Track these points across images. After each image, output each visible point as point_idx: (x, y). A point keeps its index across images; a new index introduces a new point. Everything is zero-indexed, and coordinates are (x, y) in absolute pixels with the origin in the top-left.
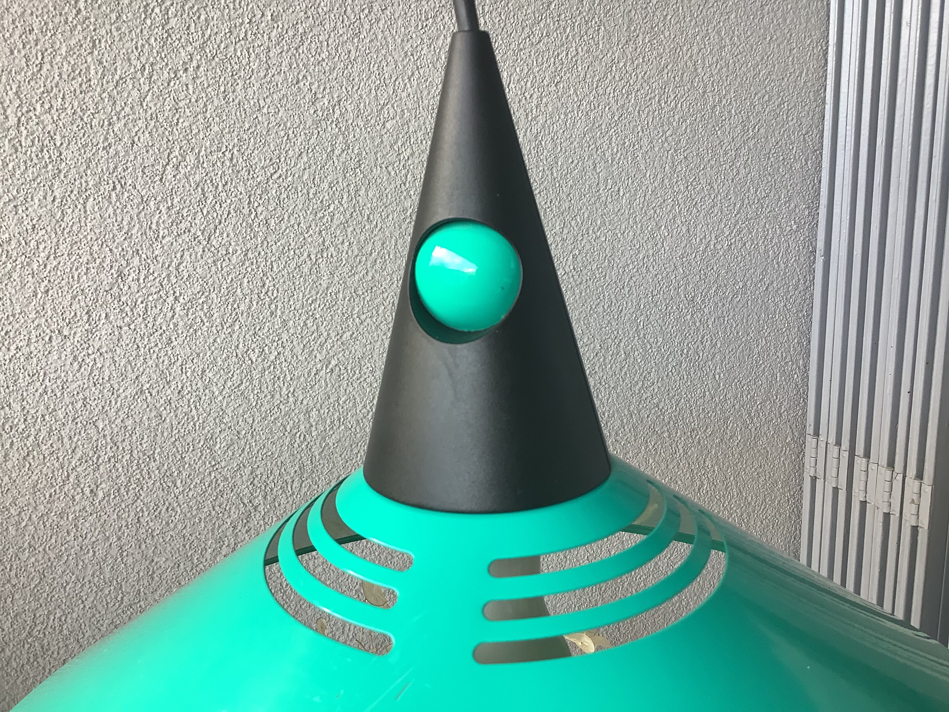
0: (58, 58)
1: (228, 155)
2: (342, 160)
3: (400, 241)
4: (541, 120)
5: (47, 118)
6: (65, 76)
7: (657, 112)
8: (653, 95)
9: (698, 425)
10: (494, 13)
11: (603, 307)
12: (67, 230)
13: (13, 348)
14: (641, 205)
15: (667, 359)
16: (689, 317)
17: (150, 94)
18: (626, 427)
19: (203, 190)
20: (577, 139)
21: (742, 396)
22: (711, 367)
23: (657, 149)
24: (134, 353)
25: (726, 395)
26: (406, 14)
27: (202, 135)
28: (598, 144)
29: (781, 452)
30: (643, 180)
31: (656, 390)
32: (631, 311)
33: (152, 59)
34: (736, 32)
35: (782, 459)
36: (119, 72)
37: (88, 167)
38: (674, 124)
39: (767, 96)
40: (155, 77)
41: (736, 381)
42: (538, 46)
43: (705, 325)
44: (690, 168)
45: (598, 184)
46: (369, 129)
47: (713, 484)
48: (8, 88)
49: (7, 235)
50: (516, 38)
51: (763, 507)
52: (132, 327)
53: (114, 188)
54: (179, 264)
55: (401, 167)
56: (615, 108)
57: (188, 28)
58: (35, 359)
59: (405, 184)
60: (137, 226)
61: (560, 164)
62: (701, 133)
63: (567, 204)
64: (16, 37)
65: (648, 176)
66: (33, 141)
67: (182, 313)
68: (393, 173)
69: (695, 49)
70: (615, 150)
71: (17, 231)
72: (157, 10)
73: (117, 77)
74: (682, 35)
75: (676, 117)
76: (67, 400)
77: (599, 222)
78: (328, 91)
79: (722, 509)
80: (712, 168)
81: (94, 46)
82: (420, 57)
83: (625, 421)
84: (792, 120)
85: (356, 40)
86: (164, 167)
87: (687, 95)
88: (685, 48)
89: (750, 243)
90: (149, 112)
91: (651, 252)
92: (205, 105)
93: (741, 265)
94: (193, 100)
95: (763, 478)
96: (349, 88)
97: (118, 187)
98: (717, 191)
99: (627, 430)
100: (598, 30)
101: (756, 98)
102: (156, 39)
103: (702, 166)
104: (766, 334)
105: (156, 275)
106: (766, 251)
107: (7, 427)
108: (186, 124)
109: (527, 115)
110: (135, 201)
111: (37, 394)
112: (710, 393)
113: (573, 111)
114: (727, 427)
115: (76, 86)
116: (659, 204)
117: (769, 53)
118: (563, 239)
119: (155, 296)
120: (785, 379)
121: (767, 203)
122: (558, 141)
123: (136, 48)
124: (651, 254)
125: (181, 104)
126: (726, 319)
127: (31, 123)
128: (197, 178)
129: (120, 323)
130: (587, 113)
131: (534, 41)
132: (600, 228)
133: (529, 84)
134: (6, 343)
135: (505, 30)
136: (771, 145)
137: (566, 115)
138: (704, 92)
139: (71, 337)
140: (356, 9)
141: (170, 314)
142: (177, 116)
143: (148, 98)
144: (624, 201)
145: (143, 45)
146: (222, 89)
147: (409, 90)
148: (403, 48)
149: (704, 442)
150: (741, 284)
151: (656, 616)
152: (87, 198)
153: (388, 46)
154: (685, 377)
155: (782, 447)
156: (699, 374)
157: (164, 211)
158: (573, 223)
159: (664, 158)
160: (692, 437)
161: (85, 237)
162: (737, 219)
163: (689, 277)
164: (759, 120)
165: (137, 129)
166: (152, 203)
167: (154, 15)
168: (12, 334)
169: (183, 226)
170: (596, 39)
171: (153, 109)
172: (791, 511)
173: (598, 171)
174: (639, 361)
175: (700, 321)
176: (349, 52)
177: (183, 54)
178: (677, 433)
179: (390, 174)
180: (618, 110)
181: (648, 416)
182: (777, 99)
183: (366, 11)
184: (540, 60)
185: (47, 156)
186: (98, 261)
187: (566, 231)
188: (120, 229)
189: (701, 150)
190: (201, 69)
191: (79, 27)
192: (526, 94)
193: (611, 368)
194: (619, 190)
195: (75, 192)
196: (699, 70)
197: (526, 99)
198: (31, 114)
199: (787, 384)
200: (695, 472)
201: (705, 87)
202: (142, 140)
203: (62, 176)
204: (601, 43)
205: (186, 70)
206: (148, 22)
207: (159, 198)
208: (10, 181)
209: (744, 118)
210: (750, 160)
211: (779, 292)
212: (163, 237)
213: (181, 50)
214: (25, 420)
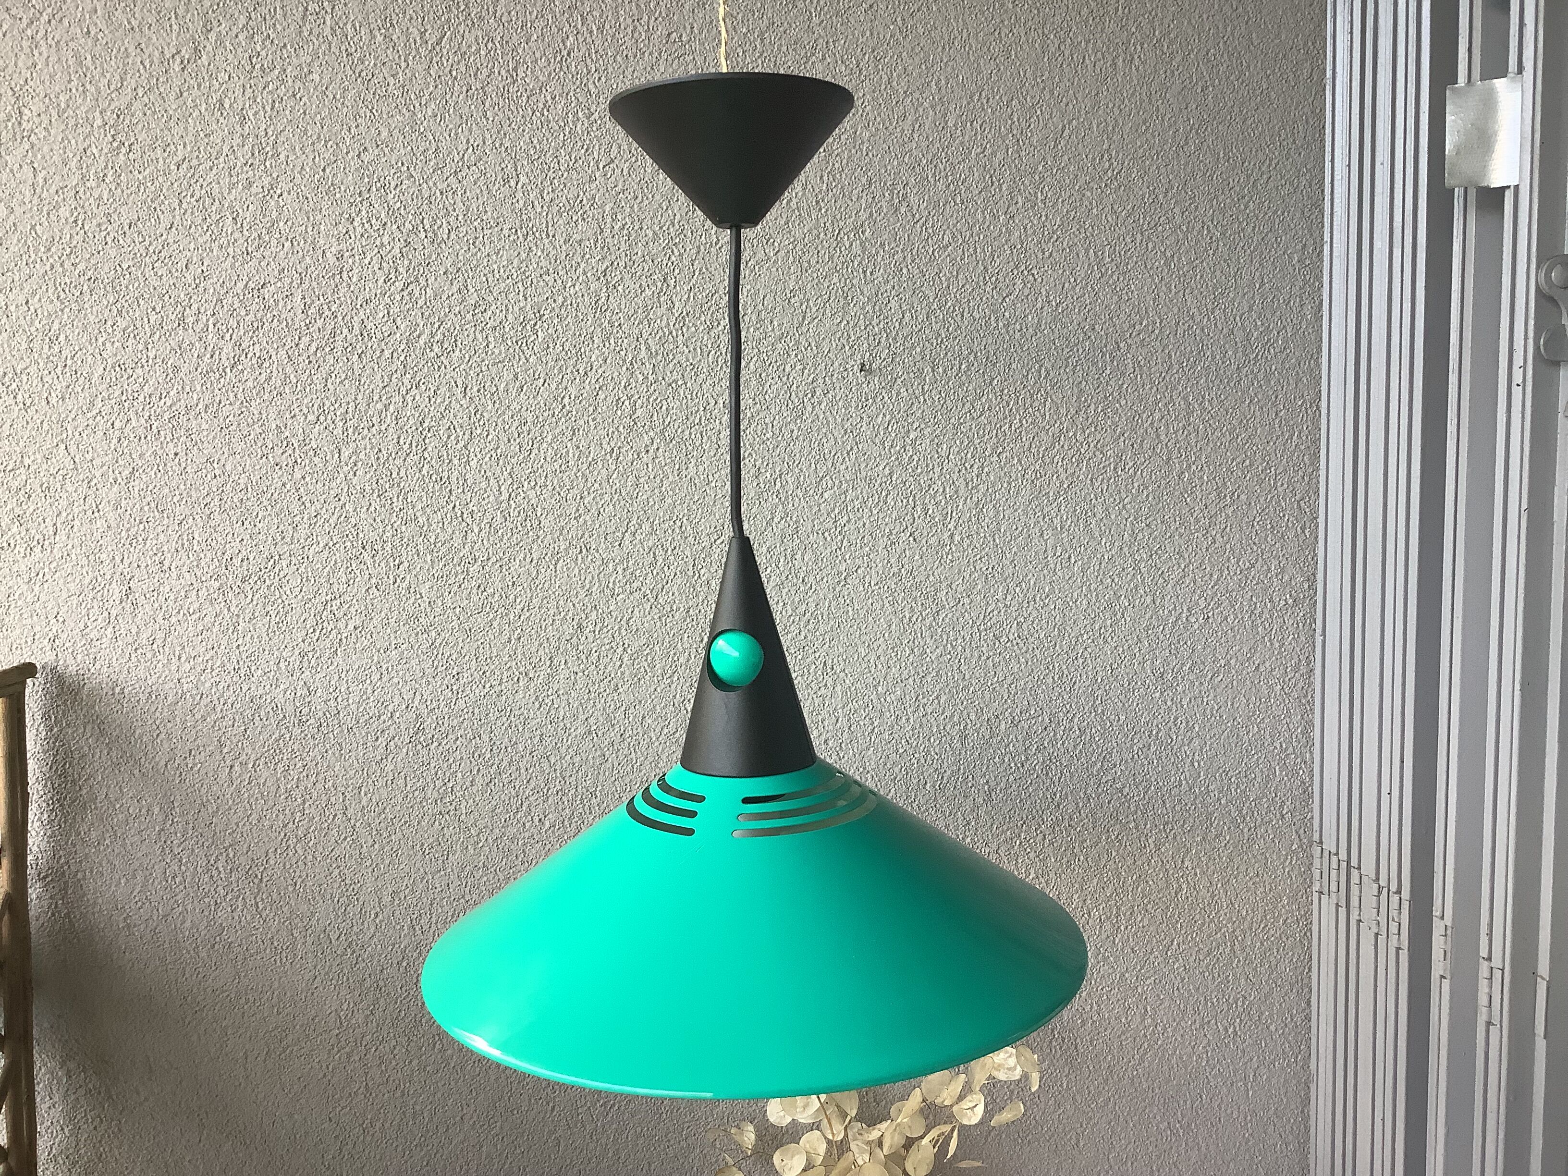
0: (545, 445)
1: (678, 523)
2: (781, 526)
3: (834, 603)
4: (982, 488)
5: (532, 494)
6: (548, 459)
7: (1112, 480)
8: (1107, 463)
9: (1173, 817)
10: (934, 392)
11: (1053, 678)
12: (540, 586)
13: (488, 686)
14: (1096, 574)
15: (1132, 740)
16: (1158, 695)
17: (616, 472)
18: (1082, 812)
19: (654, 554)
20: (1022, 507)
21: (1229, 789)
22: (1188, 753)
23: (1113, 517)
24: (586, 697)
25: (1208, 786)
26: (847, 396)
27: (657, 506)
28: (1045, 512)
29: (1285, 861)
30: (1098, 547)
31: (1119, 773)
32: (1087, 684)
33: (619, 444)
34: (1207, 397)
35: (1287, 870)
36: (592, 455)
37: (561, 534)
38: (1134, 491)
39: (1248, 461)
40: (621, 458)
41: (1221, 771)
42: (979, 420)
43: (1179, 706)
44: (1153, 536)
45: (1045, 551)
46: (807, 499)
47: (1195, 889)
48: (504, 469)
49: (492, 590)
50: (957, 413)
51: (1262, 926)
52: (586, 673)
53: (581, 551)
54: (630, 619)
55: (837, 533)
56: (1063, 476)
57: (652, 417)
58: (504, 697)
59: (840, 549)
60: (597, 584)
61: (1002, 530)
62: (1166, 500)
63: (1011, 570)
64: (513, 428)
65: (1103, 543)
66: (519, 513)
67: (628, 663)
68: (829, 538)
69: (1157, 415)
70: (1065, 517)
71: (500, 586)
72: (627, 403)
73: (590, 459)
74: (1140, 402)
75: (1136, 485)
76: (527, 735)
77: (1047, 590)
78: (770, 466)
79: (1207, 920)
80: (1181, 536)
81: (574, 434)
82: (859, 434)
83: (1081, 805)
84: (1282, 485)
85: (798, 421)
86: (623, 534)
87: (1147, 462)
88: (1145, 416)
89: (1232, 617)
90: (614, 489)
91: (1109, 622)
92: (662, 481)
93: (1222, 641)
94: (652, 477)
95: (1262, 890)
96: (791, 463)
97: (584, 550)
98: (1187, 560)
99: (1084, 815)
100: (1045, 402)
101: (1234, 463)
102: (624, 427)
103: (1169, 534)
104: (1259, 720)
105: (609, 628)
106: (1254, 626)
107: (476, 754)
108: (645, 497)
109: (967, 483)
110: (597, 563)
111: (503, 728)
112: (1187, 783)
113: (1017, 480)
114: (1211, 825)
115: (557, 467)
116: (1117, 572)
117: (1249, 416)
118: (1006, 605)
119: (607, 647)
120: (1287, 775)
121: (1252, 574)
122: (1001, 508)
123: (608, 435)
124: (1109, 624)
125: (641, 480)
126: (1205, 700)
127: (519, 497)
128: (650, 544)
129: (576, 669)
130: (1033, 481)
131: (975, 415)
132: (1048, 596)
133: (969, 455)
134: (483, 681)
135: (945, 406)
136: (1255, 512)
137: (1009, 483)
138: (1169, 459)
139: (535, 680)
140: (800, 394)
141: (618, 663)
142: (637, 490)
143: (615, 476)
144: (1076, 569)
145: (613, 432)
146: (677, 467)
147: (848, 463)
148: (843, 427)
149: (1181, 839)
150: (1222, 662)
151: (1123, 1037)
152: (558, 561)
153: (828, 425)
154: (1155, 761)
155: (1287, 855)
156: (1172, 760)
157: (620, 572)
158: (1018, 589)
159: (1122, 526)
160: (1165, 831)
161: (554, 593)
162: (1214, 590)
163: (1157, 652)
164: (1239, 487)
165: (603, 502)
166: (611, 565)
167: (624, 407)
168: (487, 674)
169: (635, 585)
170: (1042, 411)
171: (618, 485)
172: (1302, 935)
173: (1046, 538)
174: (1097, 739)
175: (1172, 700)
176: (792, 431)
177: (646, 439)
178: (1146, 825)
179: (826, 539)
180: (1067, 478)
181: (1109, 802)
182: (1261, 464)
183: (809, 396)
184: (981, 432)
185: (529, 525)
186: (563, 614)
187: (1009, 597)
188: (583, 587)
189: (1166, 517)
190: (660, 450)
191: (563, 419)
192: (966, 465)
193: (1063, 744)
194: (1070, 557)
195: (549, 555)
196: (1163, 437)
197: (966, 469)
198: (520, 490)
199: (1289, 780)
200: (1171, 872)
201: (1170, 453)
202: (606, 511)
203: (539, 542)
204: (1047, 414)
205: (648, 451)
206: (619, 412)
207: (617, 561)
208: (499, 545)
209: (1219, 485)
210: (1228, 528)
211: (1274, 673)
212: (618, 595)
213: (644, 435)
214: (491, 750)
